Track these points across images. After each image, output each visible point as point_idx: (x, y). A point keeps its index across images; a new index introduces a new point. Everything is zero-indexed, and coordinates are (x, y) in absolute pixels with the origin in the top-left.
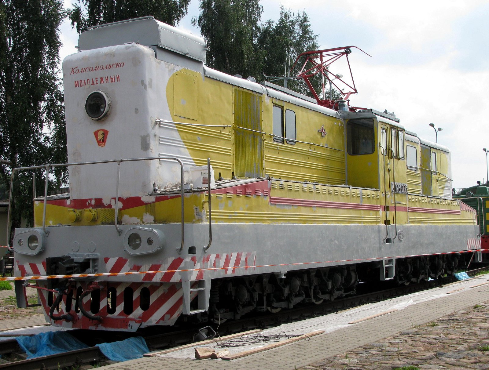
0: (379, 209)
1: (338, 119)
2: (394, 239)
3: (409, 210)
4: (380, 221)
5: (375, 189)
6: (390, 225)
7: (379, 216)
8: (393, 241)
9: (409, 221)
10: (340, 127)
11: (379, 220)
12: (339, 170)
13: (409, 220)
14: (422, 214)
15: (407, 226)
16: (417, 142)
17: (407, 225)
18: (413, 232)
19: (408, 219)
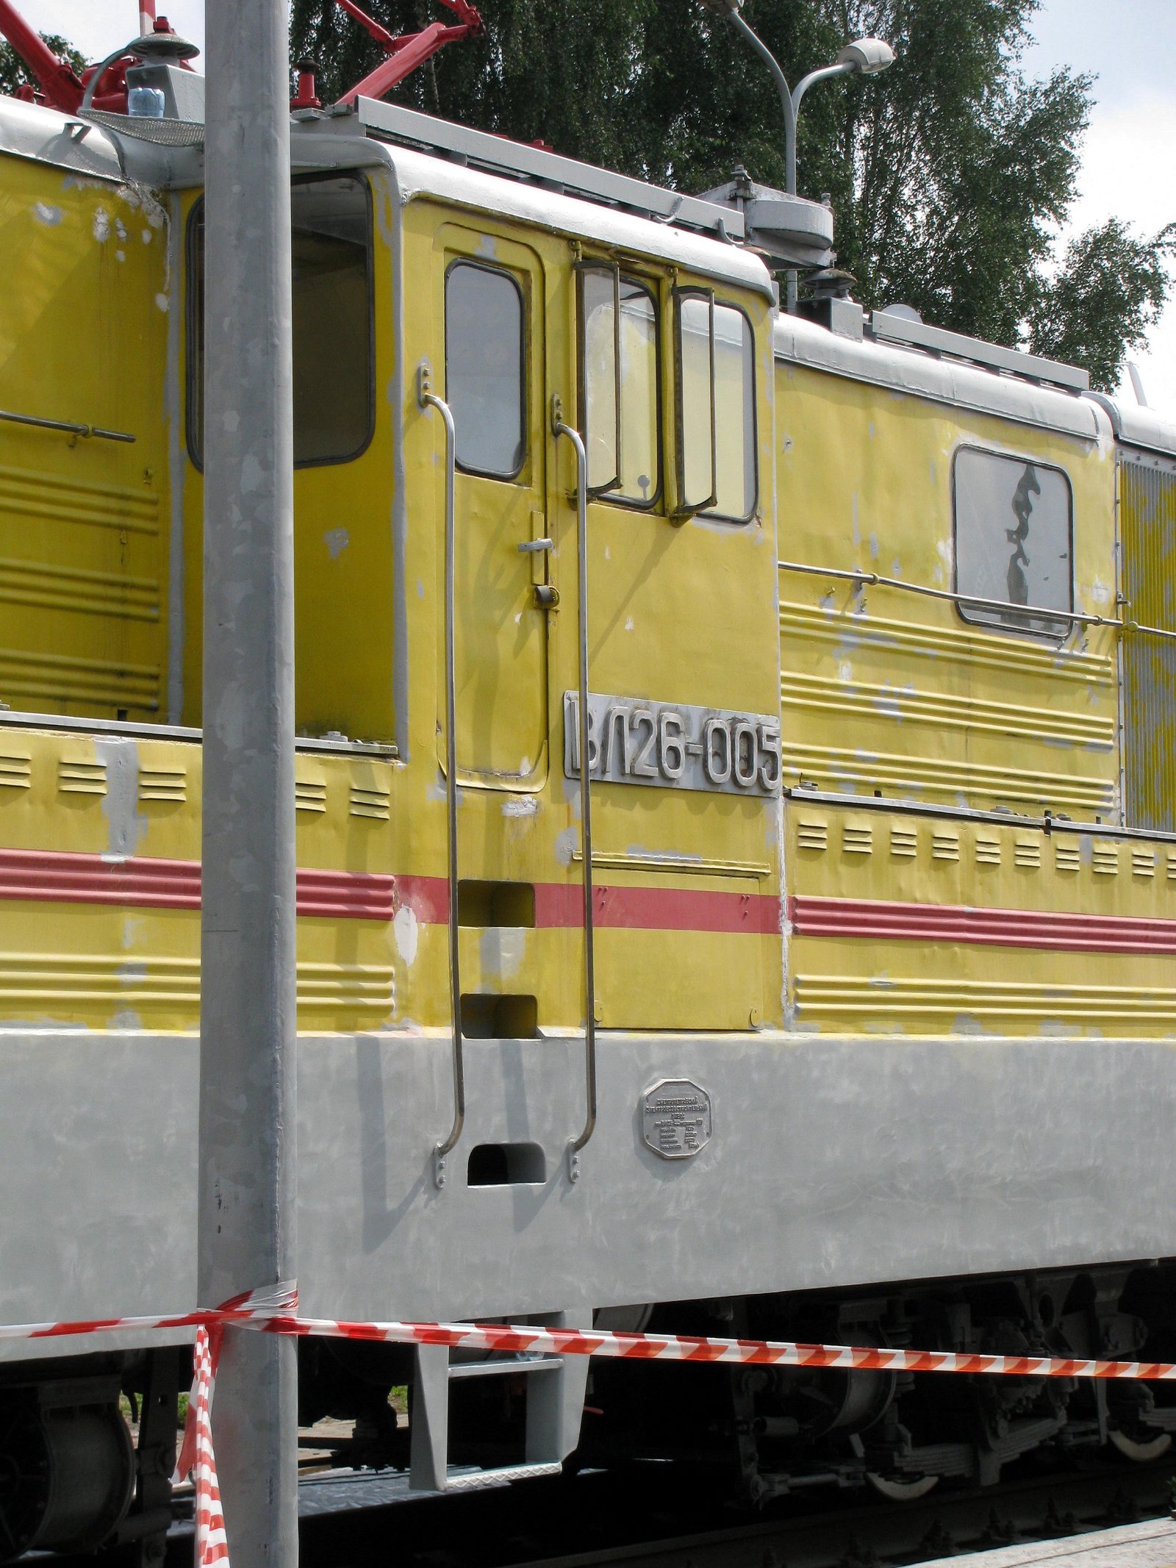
0: (387, 902)
1: (80, 184)
2: (578, 1146)
3: (795, 918)
4: (390, 1001)
5: (345, 744)
6: (534, 1034)
7: (391, 957)
8: (569, 1162)
9: (797, 1011)
10: (103, 249)
11: (386, 993)
12: (99, 590)
13: (799, 998)
14: (970, 953)
15: (767, 1047)
16: (1088, 430)
17: (768, 1035)
18: (846, 1090)
19: (786, 989)
